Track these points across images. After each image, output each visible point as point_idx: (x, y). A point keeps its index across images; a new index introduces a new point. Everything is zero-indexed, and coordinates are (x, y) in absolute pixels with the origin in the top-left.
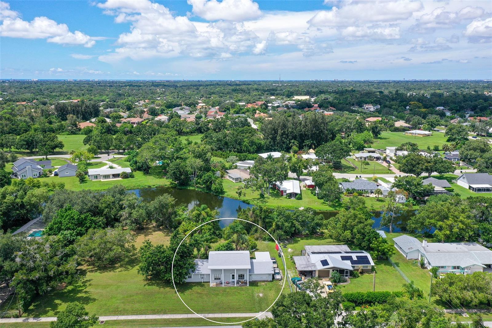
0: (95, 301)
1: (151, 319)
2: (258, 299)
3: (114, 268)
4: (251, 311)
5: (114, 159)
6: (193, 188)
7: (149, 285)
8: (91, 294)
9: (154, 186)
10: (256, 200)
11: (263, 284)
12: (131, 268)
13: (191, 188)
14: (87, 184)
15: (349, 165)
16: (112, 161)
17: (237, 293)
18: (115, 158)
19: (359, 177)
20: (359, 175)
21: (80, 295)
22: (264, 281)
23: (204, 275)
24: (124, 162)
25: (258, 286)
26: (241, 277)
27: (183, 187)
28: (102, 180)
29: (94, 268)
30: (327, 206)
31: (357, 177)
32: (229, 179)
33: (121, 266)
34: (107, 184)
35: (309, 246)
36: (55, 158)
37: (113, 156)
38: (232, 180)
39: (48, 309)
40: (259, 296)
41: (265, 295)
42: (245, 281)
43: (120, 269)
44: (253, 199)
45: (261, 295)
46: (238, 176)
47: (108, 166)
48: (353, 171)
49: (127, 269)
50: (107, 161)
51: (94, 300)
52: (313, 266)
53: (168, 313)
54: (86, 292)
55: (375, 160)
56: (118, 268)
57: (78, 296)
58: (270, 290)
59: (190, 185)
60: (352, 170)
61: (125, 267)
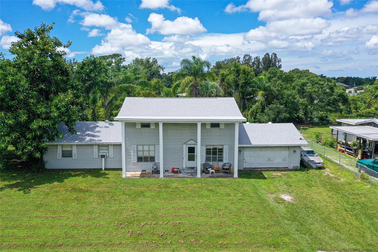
2: (282, 206)
11: (278, 174)
17: (205, 193)
22: (278, 170)
23: (107, 146)
26: (215, 153)
40: (283, 199)
41: (299, 198)
42: (224, 165)
45: (287, 198)
58: (309, 186)
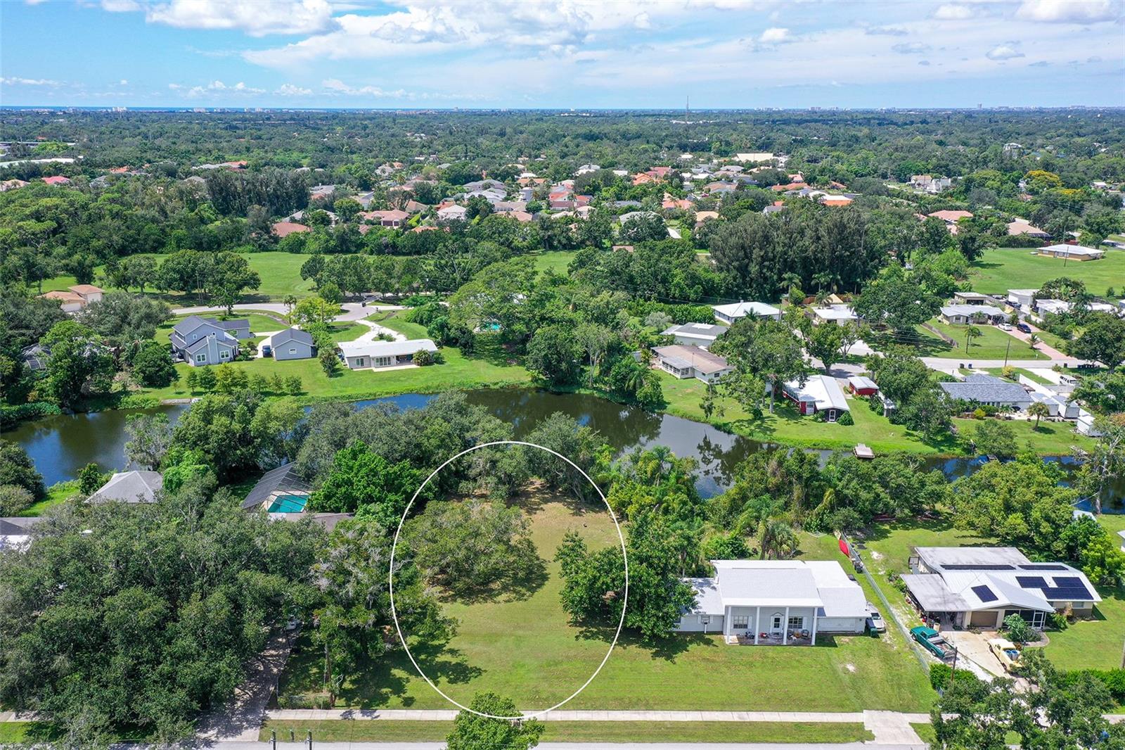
0: (480, 674)
1: (624, 722)
2: (847, 677)
3: (491, 595)
4: (842, 707)
5: (380, 316)
6: (588, 392)
7: (587, 638)
8: (466, 658)
9: (496, 384)
10: (745, 424)
11: (845, 639)
12: (528, 593)
13: (583, 391)
14: (343, 378)
15: (932, 337)
16: (378, 319)
17: (795, 663)
18: (380, 312)
19: (966, 366)
20: (966, 363)
21: (441, 658)
22: (846, 634)
23: (709, 616)
24: (408, 324)
25: (836, 646)
26: (797, 622)
27: (562, 389)
28: (375, 370)
29: (446, 591)
30: (920, 443)
31: (962, 366)
32: (664, 369)
33: (505, 588)
34: (389, 379)
35: (929, 549)
36: (246, 311)
37: (375, 307)
38: (672, 372)
39: (384, 690)
40: (848, 670)
41: (860, 668)
42: (803, 632)
43: (504, 596)
44: (738, 421)
45: (851, 668)
46: (688, 364)
47: (374, 334)
48: (948, 351)
49: (521, 597)
50: (365, 319)
51: (479, 671)
52: (956, 600)
53: (655, 707)
54: (453, 652)
55: (990, 322)
56: (500, 594)
57: (437, 659)
58: (868, 655)
59: (580, 385)
60: (944, 350)
61: (514, 591)
